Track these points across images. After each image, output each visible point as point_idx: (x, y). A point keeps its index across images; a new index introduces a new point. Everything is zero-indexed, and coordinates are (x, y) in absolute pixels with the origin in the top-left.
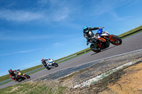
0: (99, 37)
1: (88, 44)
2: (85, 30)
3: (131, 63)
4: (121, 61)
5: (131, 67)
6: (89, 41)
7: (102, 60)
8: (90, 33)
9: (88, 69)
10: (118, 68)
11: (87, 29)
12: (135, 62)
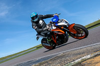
0: (54, 28)
1: (38, 38)
2: (33, 18)
3: (89, 56)
4: (80, 54)
5: (90, 60)
6: (39, 33)
7: (61, 53)
8: (41, 22)
9: (47, 62)
10: (76, 61)
11: (36, 16)
12: (93, 55)
